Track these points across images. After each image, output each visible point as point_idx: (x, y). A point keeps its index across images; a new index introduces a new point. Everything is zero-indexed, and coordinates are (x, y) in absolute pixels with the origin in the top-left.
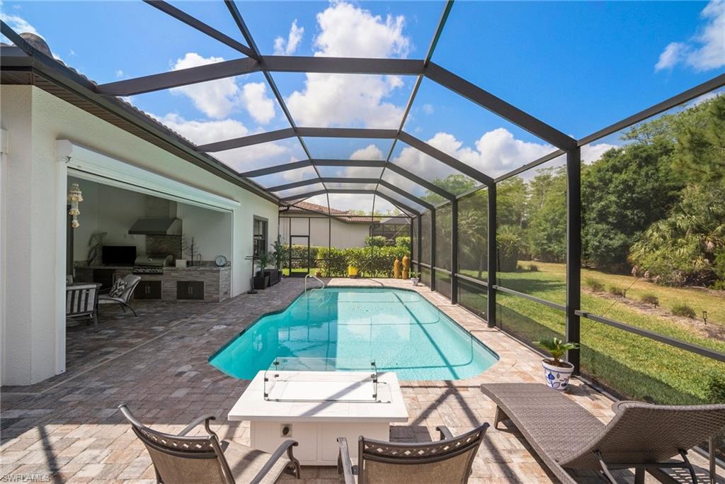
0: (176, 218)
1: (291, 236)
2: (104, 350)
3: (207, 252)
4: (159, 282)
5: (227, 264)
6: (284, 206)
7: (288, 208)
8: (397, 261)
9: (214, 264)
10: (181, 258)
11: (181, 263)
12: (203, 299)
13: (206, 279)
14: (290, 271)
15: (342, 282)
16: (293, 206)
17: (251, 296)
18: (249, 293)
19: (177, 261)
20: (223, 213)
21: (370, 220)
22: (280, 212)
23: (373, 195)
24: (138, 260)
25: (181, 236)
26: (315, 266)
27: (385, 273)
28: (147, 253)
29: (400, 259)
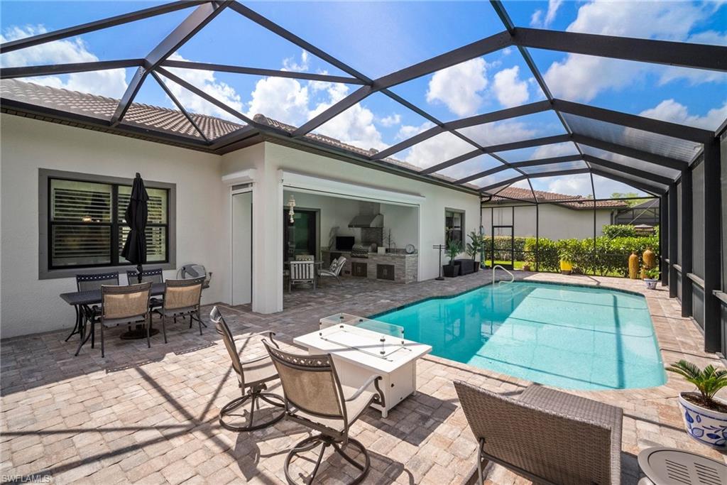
0: (379, 214)
1: (493, 227)
2: (309, 304)
3: (400, 241)
4: (366, 264)
5: (415, 252)
6: (485, 197)
7: (490, 199)
8: (633, 256)
9: (405, 252)
10: (382, 246)
11: (381, 250)
12: (393, 280)
13: (396, 263)
14: (493, 262)
15: (572, 279)
16: (495, 195)
17: (437, 282)
18: (436, 279)
19: (379, 248)
20: (411, 207)
21: (591, 204)
22: (482, 203)
23: (589, 174)
24: (355, 246)
25: (382, 228)
26: (521, 259)
27: (619, 271)
28: (362, 242)
29: (640, 253)
